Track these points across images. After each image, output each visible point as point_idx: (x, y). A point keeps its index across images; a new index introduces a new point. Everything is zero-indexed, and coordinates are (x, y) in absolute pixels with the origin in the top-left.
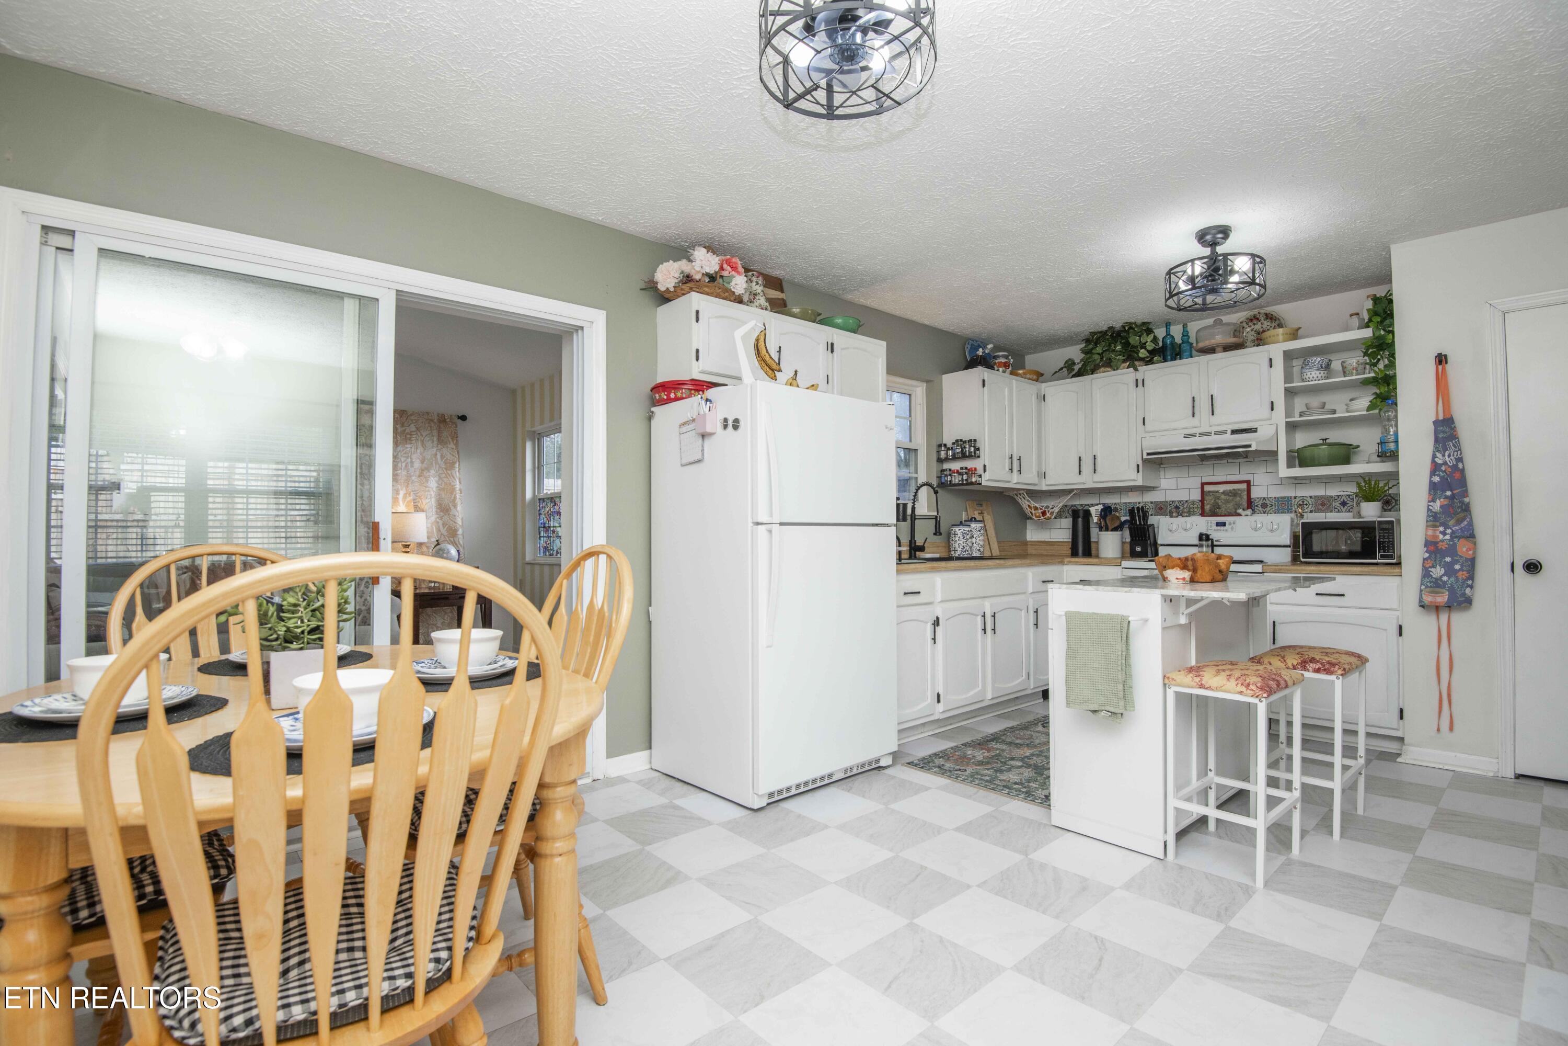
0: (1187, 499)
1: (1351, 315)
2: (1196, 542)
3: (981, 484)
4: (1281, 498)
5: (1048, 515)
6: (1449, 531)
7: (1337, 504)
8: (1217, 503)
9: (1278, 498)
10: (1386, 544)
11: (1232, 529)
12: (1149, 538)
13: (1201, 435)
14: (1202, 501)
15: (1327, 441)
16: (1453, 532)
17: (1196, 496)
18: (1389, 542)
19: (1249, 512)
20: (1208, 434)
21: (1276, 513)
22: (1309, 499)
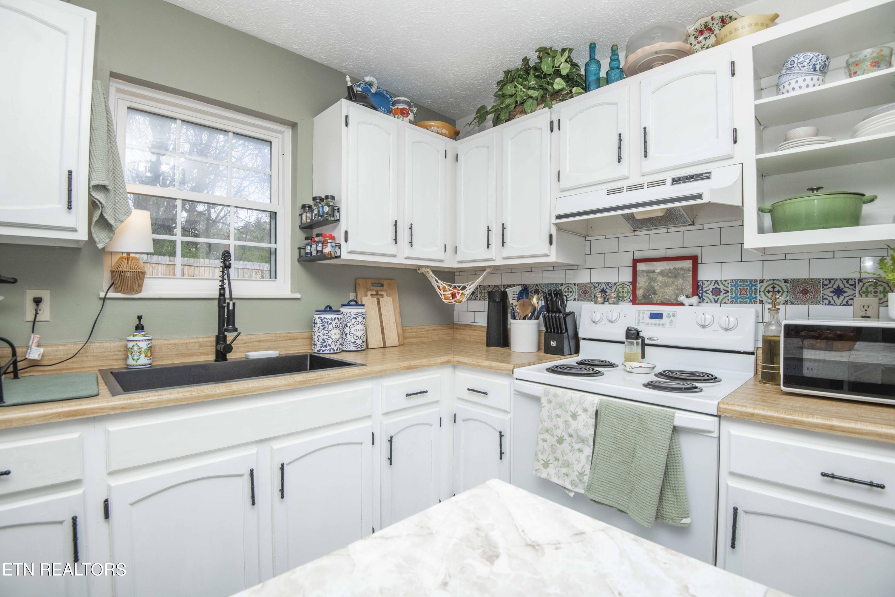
0: (617, 281)
2: (623, 338)
3: (339, 257)
4: (741, 281)
5: (458, 297)
7: (827, 292)
8: (653, 288)
9: (736, 281)
11: (671, 323)
12: (567, 331)
13: (631, 188)
14: (634, 283)
17: (626, 276)
19: (695, 299)
20: (639, 187)
21: (732, 302)
22: (783, 284)
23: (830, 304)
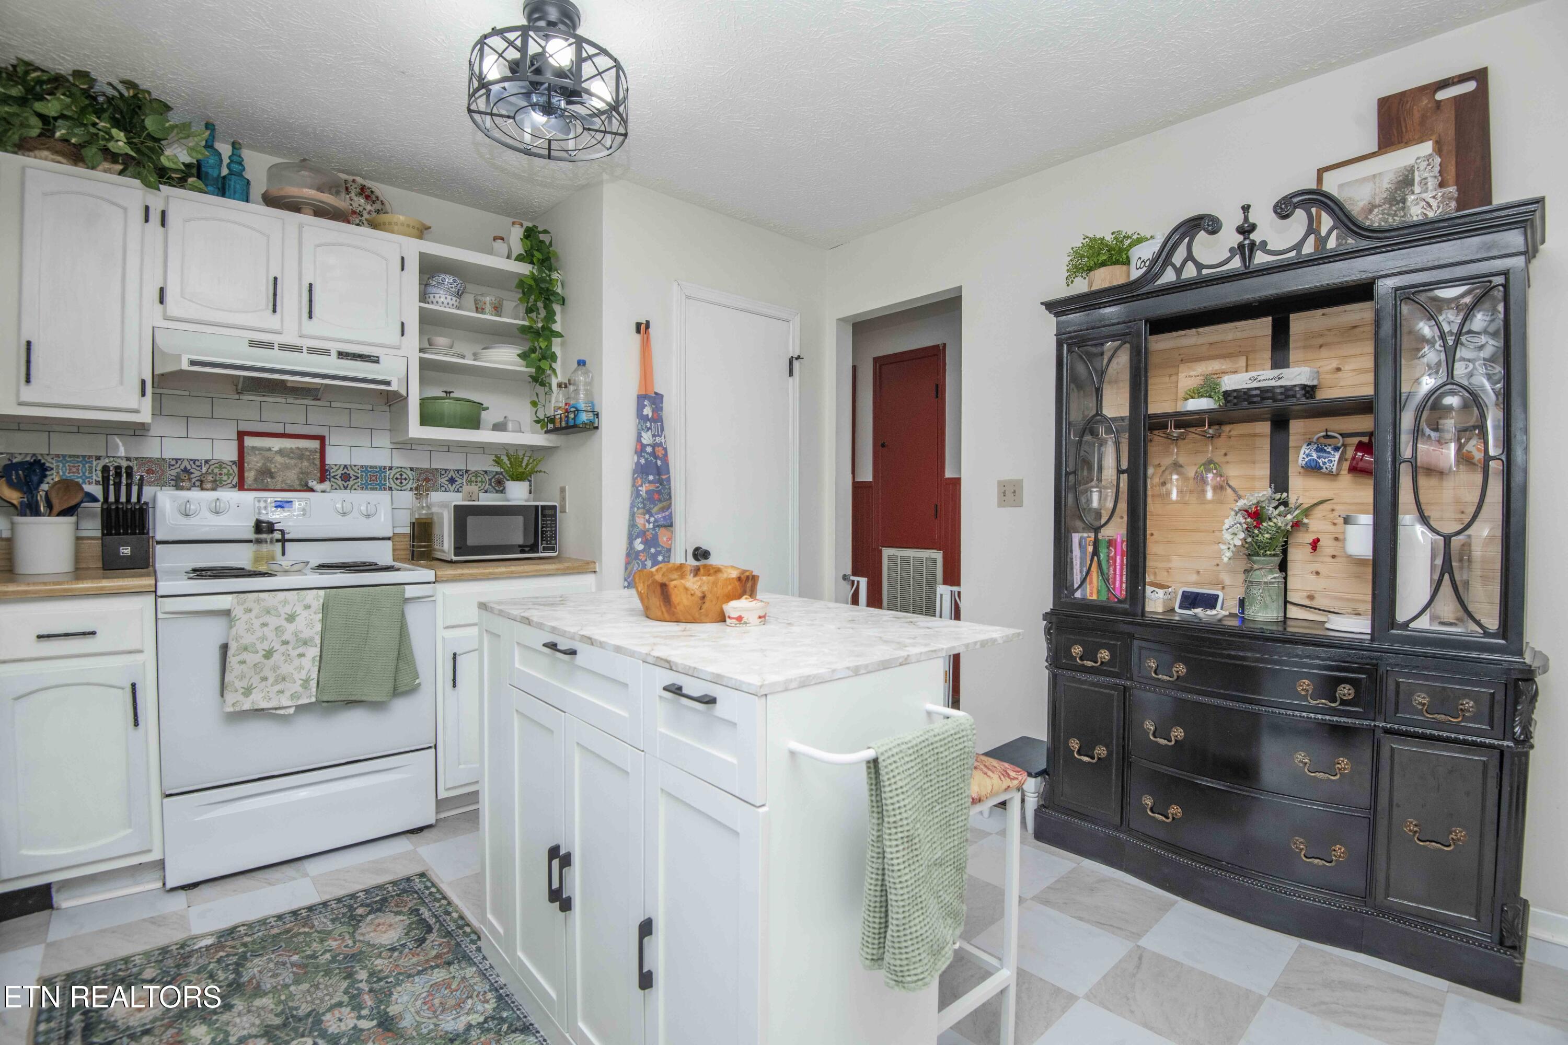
0: (210, 458)
1: (495, 239)
2: (252, 536)
4: (371, 467)
6: (652, 519)
7: (444, 480)
8: (272, 470)
9: (366, 467)
10: (549, 534)
11: (305, 512)
12: (140, 529)
14: (240, 462)
15: (452, 395)
16: (656, 521)
17: (227, 452)
18: (551, 531)
19: (325, 485)
21: (362, 489)
22: (409, 472)
23: (446, 491)
